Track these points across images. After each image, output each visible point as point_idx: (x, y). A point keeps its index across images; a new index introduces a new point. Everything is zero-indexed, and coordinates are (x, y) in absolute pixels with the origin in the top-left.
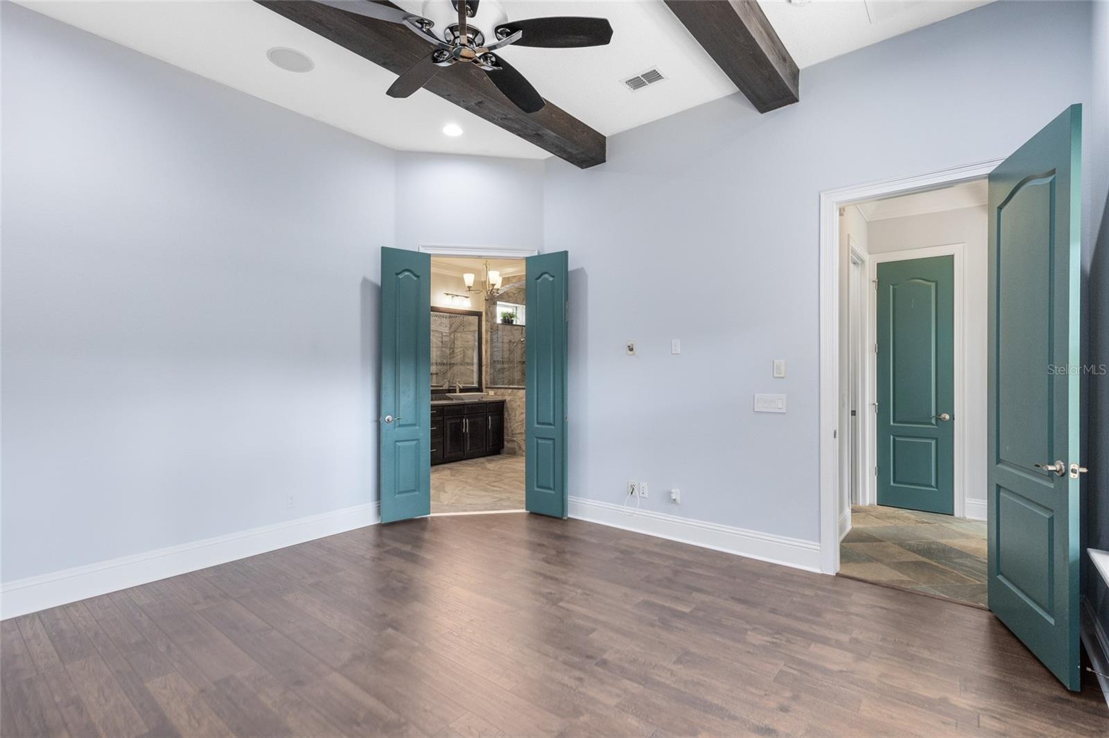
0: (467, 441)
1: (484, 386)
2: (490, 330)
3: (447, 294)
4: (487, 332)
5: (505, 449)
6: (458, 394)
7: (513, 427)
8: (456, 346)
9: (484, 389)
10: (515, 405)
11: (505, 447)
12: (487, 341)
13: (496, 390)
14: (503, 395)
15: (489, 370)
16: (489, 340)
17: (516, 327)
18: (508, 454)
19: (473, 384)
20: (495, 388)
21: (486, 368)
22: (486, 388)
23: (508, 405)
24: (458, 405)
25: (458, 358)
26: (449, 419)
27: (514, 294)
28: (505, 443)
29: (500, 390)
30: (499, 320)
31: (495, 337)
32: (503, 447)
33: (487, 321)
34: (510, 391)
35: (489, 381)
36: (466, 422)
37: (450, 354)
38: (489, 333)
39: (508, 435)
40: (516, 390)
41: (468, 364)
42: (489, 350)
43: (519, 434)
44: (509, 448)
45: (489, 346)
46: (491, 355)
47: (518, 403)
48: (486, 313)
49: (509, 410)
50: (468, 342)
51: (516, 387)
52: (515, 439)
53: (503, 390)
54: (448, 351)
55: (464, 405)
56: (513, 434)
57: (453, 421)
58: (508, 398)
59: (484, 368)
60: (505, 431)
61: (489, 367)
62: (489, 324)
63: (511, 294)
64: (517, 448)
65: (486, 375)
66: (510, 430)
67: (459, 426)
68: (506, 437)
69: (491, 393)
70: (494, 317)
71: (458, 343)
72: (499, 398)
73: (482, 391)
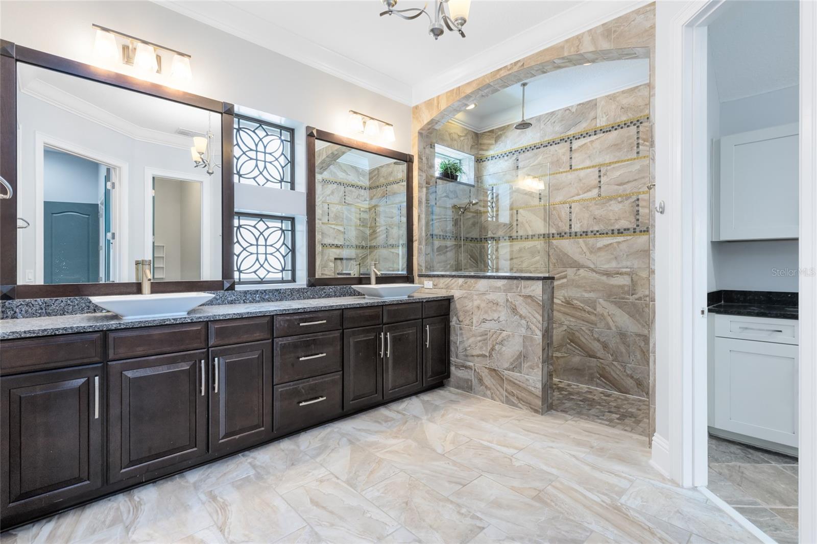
0: (387, 372)
1: (416, 273)
2: (424, 184)
3: (355, 113)
4: (420, 187)
5: (452, 379)
6: (373, 286)
7: (466, 344)
8: (377, 224)
9: (416, 278)
10: (469, 305)
11: (452, 376)
12: (420, 202)
13: (436, 279)
14: (448, 287)
15: (423, 247)
16: (424, 200)
17: (462, 186)
18: (457, 388)
19: (399, 271)
20: (434, 276)
21: (420, 244)
22: (420, 276)
23: (457, 305)
24: (371, 307)
25: (381, 239)
26: (354, 334)
27: (460, 136)
28: (453, 369)
29: (442, 280)
30: (437, 173)
31: (432, 197)
32: (448, 376)
33: (420, 169)
34: (461, 281)
35: (424, 265)
36: (387, 337)
37: (371, 235)
38: (424, 190)
39: (457, 357)
40: (473, 281)
41: (393, 246)
42: (423, 216)
43: (478, 356)
44: (460, 379)
45: (424, 209)
46: (427, 224)
47: (476, 303)
48: (420, 158)
49: (461, 314)
50: (392, 218)
51: (472, 274)
52: (471, 364)
53: (448, 280)
54: (368, 232)
55: (382, 306)
56: (467, 356)
57: (362, 338)
58: (456, 293)
59: (416, 245)
60: (452, 349)
61: (424, 243)
62: (424, 175)
63: (456, 137)
64: (475, 382)
65: (419, 256)
66: (460, 349)
67: (373, 346)
68: (453, 359)
69: (428, 283)
70: (431, 166)
71: (381, 221)
72: (442, 293)
73: (412, 281)
